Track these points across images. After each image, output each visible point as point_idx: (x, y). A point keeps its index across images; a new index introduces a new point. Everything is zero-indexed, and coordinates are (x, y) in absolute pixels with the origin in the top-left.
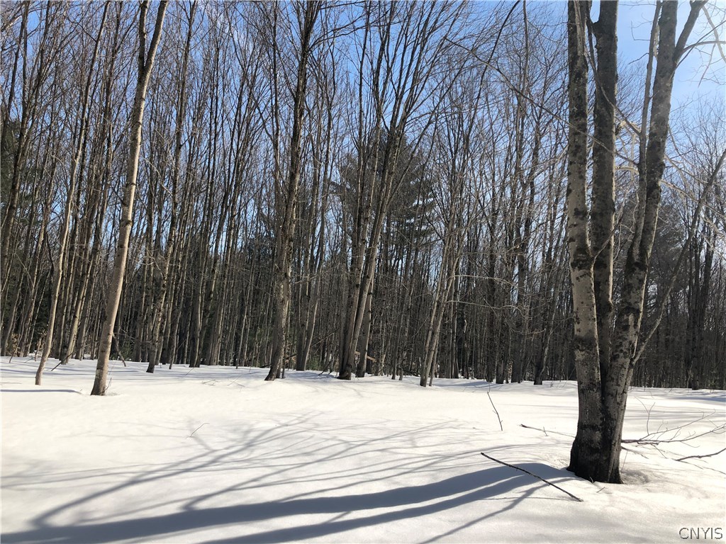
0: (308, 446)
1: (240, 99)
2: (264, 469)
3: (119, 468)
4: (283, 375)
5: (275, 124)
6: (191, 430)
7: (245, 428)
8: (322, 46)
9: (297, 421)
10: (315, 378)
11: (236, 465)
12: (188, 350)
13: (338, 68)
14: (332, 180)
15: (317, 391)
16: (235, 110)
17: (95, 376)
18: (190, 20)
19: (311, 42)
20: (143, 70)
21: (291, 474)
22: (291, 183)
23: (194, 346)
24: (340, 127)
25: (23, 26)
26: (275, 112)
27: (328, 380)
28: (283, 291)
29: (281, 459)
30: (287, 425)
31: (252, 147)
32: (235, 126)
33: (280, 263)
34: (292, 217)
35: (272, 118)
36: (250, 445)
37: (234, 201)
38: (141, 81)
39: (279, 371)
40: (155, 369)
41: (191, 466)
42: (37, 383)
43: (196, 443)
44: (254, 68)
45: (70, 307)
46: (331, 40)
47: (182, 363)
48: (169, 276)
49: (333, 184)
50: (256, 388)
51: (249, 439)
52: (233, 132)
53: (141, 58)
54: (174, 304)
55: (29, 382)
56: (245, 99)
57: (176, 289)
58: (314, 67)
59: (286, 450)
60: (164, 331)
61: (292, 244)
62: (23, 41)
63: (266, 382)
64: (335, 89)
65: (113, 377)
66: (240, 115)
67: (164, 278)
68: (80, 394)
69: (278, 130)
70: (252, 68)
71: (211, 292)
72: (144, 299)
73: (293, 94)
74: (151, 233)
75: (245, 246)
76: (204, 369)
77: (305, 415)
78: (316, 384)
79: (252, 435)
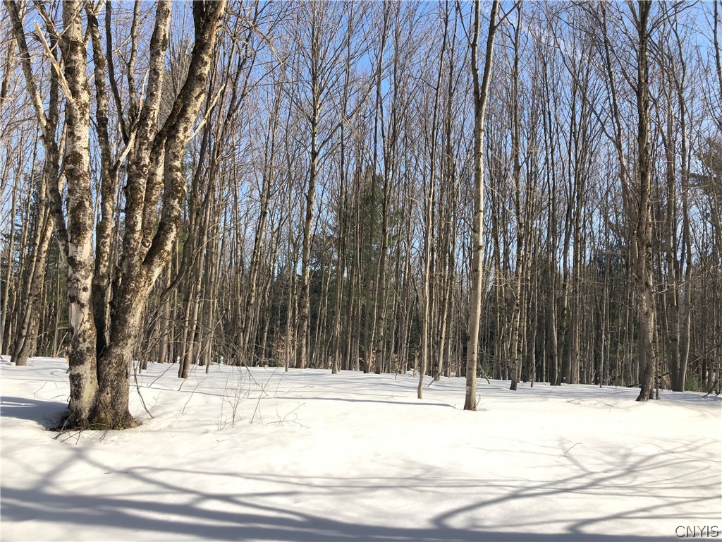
0: (704, 479)
1: (573, 109)
2: (652, 498)
3: (499, 481)
4: (657, 395)
5: (616, 124)
6: (563, 449)
7: (622, 451)
8: (662, 27)
9: (684, 449)
10: (699, 401)
11: (619, 491)
12: (547, 368)
13: (684, 45)
14: (692, 171)
15: (704, 416)
16: (569, 120)
17: (465, 392)
18: (515, 45)
19: (648, 26)
20: (479, 103)
21: (688, 508)
22: (642, 183)
23: (553, 364)
24: (694, 110)
25: (378, 93)
26: (615, 112)
27: (716, 403)
28: (646, 302)
29: (672, 490)
30: (673, 453)
31: (592, 154)
32: (571, 137)
33: (638, 271)
34: (647, 220)
35: (612, 119)
36: (631, 471)
37: (578, 214)
38: (478, 115)
39: (651, 391)
40: (518, 387)
41: (569, 486)
42: (419, 397)
43: (570, 463)
44: (585, 73)
45: (436, 329)
46: (673, 18)
47: (542, 381)
48: (521, 295)
49: (693, 175)
50: (627, 409)
51: (629, 464)
52: (570, 143)
53: (476, 92)
54: (528, 322)
55: (413, 396)
56: (578, 107)
57: (528, 307)
58: (655, 52)
59: (677, 481)
60: (521, 350)
61: (650, 250)
62: (379, 105)
63: (638, 402)
64: (684, 70)
65: (482, 394)
66: (575, 124)
67: (517, 297)
68: (455, 408)
69: (619, 130)
70: (583, 74)
71: (564, 309)
72: (498, 319)
73: (634, 88)
74: (499, 256)
75: (595, 258)
76: (565, 387)
77: (693, 442)
78: (701, 408)
79: (632, 460)
